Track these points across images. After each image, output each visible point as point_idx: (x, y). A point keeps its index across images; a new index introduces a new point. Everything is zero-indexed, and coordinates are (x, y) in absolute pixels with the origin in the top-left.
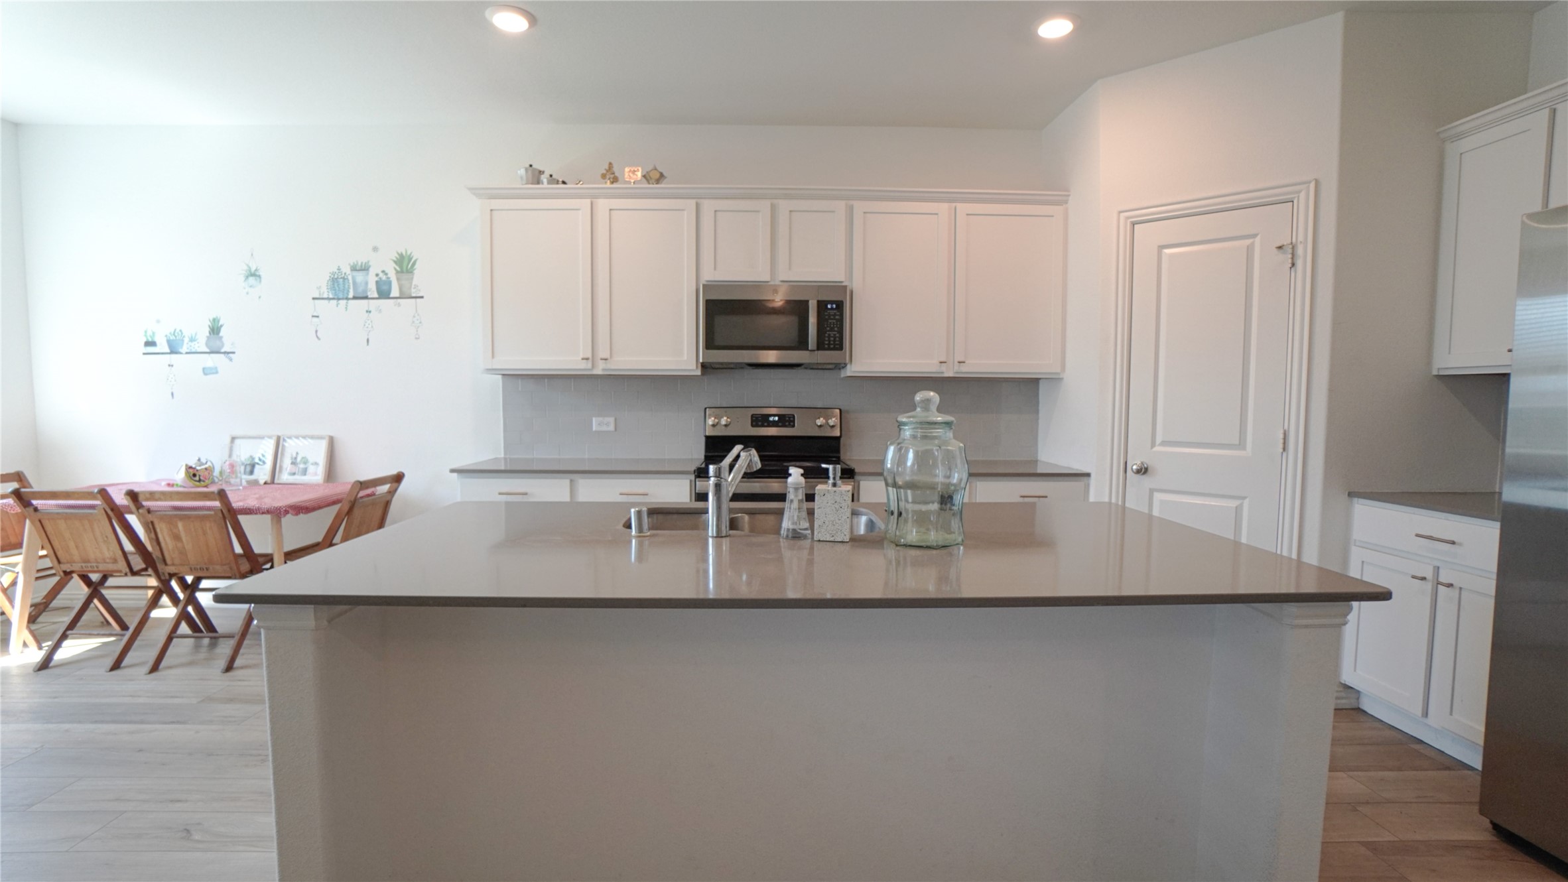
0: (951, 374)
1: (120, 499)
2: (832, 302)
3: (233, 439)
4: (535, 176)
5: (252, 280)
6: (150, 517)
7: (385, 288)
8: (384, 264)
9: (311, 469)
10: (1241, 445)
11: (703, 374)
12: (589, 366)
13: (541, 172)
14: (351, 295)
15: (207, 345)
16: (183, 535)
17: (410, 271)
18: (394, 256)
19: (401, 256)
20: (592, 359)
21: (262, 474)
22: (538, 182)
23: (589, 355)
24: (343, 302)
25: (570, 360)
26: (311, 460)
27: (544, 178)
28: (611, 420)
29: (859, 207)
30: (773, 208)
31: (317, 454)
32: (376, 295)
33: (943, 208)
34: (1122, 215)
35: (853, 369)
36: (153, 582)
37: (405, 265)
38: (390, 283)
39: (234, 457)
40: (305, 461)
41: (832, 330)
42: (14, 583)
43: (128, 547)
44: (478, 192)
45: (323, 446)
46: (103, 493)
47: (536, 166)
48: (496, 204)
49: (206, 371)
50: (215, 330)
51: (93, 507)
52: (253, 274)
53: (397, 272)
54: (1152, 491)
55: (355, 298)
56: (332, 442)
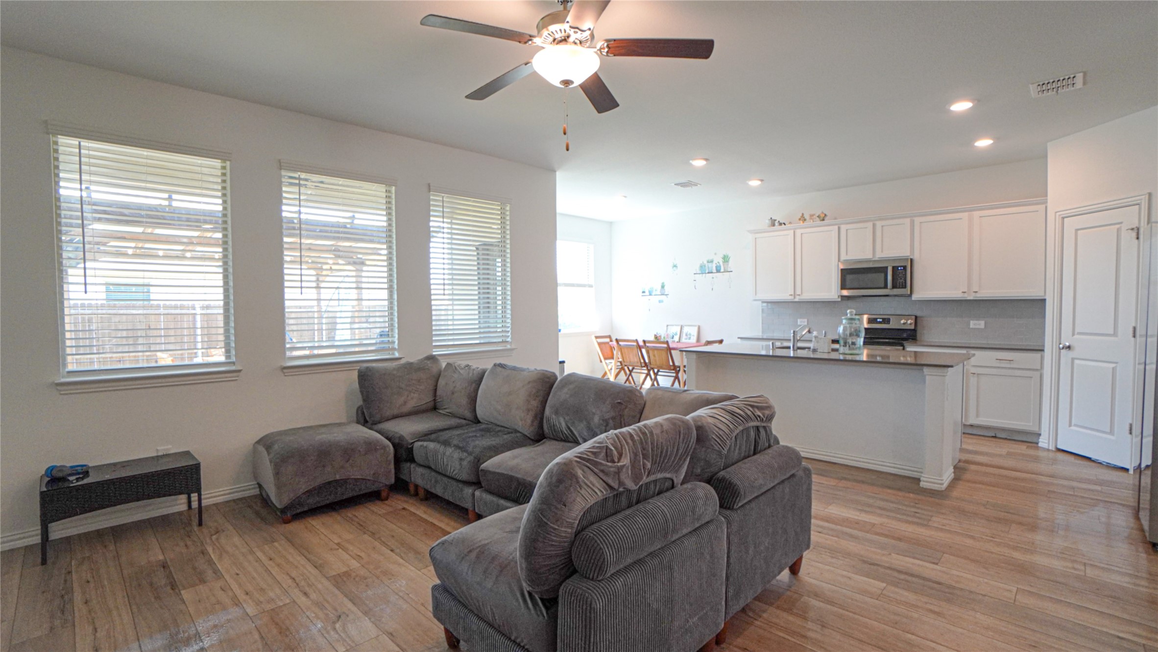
0: (971, 298)
1: (641, 343)
2: (901, 267)
3: (667, 326)
4: (773, 223)
5: (675, 268)
6: (648, 349)
7: (719, 268)
8: (718, 260)
9: (692, 337)
10: (1115, 334)
11: (842, 300)
12: (792, 297)
13: (775, 220)
14: (707, 272)
15: (660, 292)
16: (656, 355)
17: (728, 262)
18: (722, 256)
19: (725, 256)
20: (794, 295)
21: (676, 339)
22: (774, 225)
23: (793, 293)
24: (704, 275)
25: (786, 296)
26: (692, 334)
27: (777, 224)
28: (806, 320)
29: (917, 220)
30: (874, 225)
31: (694, 332)
32: (715, 271)
33: (965, 215)
34: (1058, 214)
35: (915, 297)
36: (646, 372)
37: (726, 259)
38: (720, 267)
39: (668, 332)
40: (690, 334)
41: (901, 279)
42: (611, 369)
43: (642, 361)
44: (751, 232)
45: (696, 329)
46: (637, 341)
47: (773, 218)
48: (758, 235)
49: (660, 302)
50: (663, 287)
51: (633, 345)
52: (675, 266)
53: (723, 262)
54: (1073, 359)
55: (708, 273)
56: (699, 328)
